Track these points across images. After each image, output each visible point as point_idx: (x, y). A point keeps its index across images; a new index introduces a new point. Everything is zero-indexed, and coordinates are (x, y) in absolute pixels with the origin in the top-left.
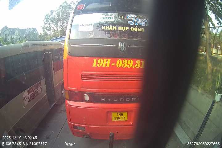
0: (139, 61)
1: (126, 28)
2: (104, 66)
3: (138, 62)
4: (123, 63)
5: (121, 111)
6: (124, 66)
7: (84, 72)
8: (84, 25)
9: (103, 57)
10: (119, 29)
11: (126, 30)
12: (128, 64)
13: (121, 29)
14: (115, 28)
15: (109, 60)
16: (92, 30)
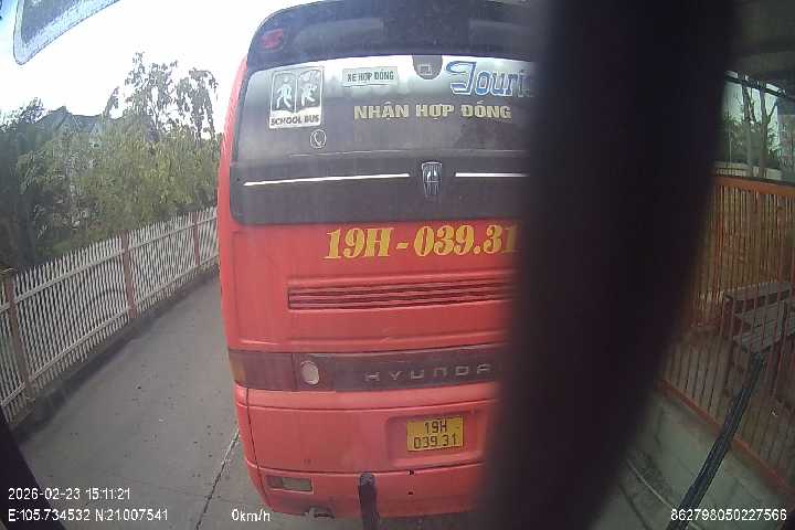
0: (499, 230)
1: (445, 107)
2: (370, 252)
3: (495, 231)
4: (437, 239)
5: (439, 417)
6: (441, 250)
7: (295, 282)
8: (289, 106)
9: (364, 223)
10: (418, 115)
11: (445, 115)
12: (456, 243)
13: (426, 115)
14: (402, 111)
15: (386, 233)
16: (319, 123)
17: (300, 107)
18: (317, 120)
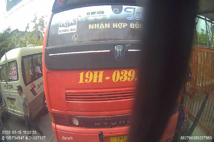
1: (124, 24)
2: (95, 81)
4: (121, 75)
6: (123, 79)
7: (67, 91)
8: (65, 25)
9: (93, 69)
10: (114, 27)
11: (124, 27)
12: (128, 77)
13: (117, 27)
14: (108, 26)
15: (101, 73)
16: (76, 31)
17: (69, 26)
18: (75, 30)
